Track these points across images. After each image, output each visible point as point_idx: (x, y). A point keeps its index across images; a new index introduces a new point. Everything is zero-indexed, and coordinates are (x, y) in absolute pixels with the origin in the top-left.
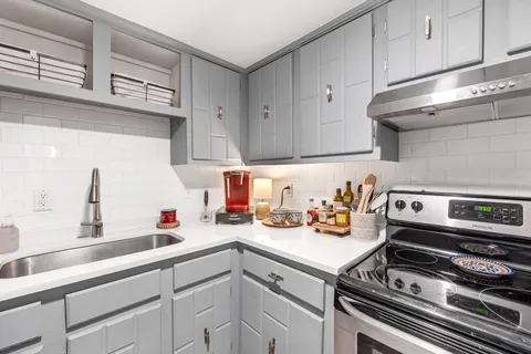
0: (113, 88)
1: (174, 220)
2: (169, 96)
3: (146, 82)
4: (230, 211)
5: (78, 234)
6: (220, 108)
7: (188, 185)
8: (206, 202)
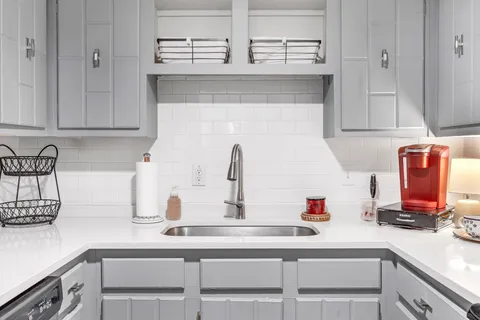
0: (251, 56)
1: (322, 211)
2: (313, 50)
3: (284, 40)
4: (407, 208)
5: (225, 213)
6: (384, 52)
7: (347, 166)
8: (373, 192)
